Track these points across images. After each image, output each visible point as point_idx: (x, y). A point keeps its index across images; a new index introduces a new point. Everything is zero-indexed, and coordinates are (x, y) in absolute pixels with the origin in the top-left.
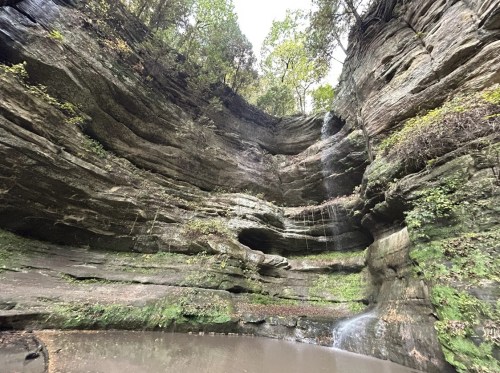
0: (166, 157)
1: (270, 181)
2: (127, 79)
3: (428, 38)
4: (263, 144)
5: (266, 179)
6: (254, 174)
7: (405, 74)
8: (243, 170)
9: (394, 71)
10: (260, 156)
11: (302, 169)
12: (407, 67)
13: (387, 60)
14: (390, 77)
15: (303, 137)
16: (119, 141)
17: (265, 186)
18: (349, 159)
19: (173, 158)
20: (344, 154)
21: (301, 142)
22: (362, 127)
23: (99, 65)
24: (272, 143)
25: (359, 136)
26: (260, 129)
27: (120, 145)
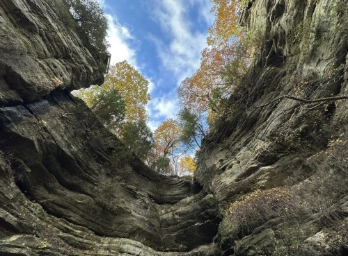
0: (76, 203)
1: (153, 226)
2: (73, 147)
3: (237, 156)
4: (151, 194)
5: (150, 224)
6: (142, 220)
7: (230, 170)
8: (134, 216)
9: (225, 167)
10: (148, 205)
11: (177, 217)
12: (231, 167)
13: (221, 161)
14: (224, 169)
15: (177, 192)
16: (42, 188)
17: (149, 231)
18: (207, 213)
19: (82, 204)
20: (203, 209)
21: (175, 195)
22: (212, 193)
23: (59, 138)
24: (156, 193)
25: (211, 198)
26: (150, 183)
27: (42, 192)
